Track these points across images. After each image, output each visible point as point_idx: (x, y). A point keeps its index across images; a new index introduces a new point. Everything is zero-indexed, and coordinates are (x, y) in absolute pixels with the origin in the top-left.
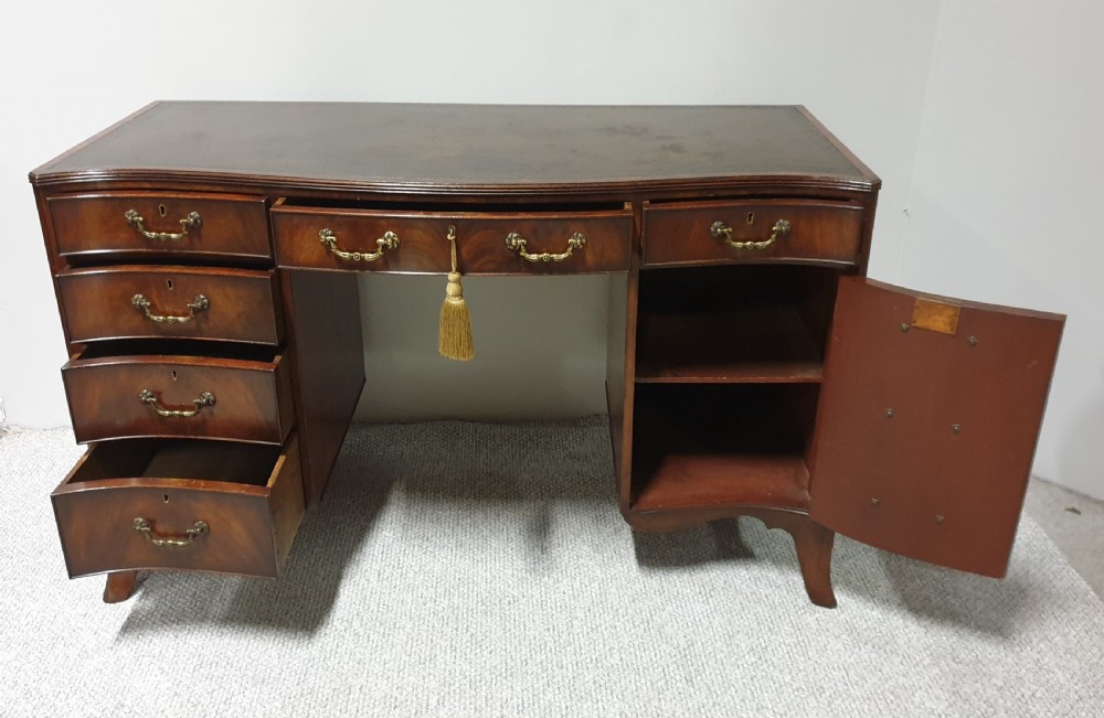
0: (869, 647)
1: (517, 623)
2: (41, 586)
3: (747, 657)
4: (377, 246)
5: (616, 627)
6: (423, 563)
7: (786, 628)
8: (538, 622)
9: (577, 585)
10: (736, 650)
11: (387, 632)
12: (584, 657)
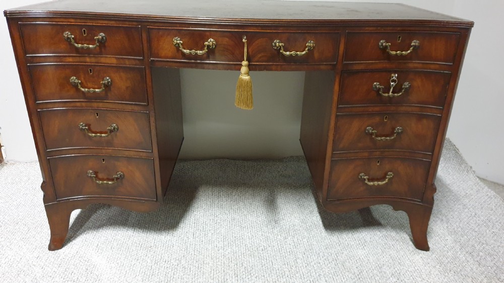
0: (452, 272)
1: (268, 261)
2: (16, 241)
3: (391, 278)
4: (204, 46)
5: (320, 263)
6: (216, 229)
7: (407, 262)
8: (279, 260)
9: (295, 240)
10: (385, 275)
11: (200, 266)
12: (306, 280)
